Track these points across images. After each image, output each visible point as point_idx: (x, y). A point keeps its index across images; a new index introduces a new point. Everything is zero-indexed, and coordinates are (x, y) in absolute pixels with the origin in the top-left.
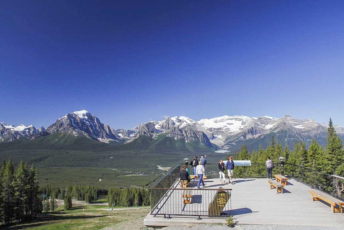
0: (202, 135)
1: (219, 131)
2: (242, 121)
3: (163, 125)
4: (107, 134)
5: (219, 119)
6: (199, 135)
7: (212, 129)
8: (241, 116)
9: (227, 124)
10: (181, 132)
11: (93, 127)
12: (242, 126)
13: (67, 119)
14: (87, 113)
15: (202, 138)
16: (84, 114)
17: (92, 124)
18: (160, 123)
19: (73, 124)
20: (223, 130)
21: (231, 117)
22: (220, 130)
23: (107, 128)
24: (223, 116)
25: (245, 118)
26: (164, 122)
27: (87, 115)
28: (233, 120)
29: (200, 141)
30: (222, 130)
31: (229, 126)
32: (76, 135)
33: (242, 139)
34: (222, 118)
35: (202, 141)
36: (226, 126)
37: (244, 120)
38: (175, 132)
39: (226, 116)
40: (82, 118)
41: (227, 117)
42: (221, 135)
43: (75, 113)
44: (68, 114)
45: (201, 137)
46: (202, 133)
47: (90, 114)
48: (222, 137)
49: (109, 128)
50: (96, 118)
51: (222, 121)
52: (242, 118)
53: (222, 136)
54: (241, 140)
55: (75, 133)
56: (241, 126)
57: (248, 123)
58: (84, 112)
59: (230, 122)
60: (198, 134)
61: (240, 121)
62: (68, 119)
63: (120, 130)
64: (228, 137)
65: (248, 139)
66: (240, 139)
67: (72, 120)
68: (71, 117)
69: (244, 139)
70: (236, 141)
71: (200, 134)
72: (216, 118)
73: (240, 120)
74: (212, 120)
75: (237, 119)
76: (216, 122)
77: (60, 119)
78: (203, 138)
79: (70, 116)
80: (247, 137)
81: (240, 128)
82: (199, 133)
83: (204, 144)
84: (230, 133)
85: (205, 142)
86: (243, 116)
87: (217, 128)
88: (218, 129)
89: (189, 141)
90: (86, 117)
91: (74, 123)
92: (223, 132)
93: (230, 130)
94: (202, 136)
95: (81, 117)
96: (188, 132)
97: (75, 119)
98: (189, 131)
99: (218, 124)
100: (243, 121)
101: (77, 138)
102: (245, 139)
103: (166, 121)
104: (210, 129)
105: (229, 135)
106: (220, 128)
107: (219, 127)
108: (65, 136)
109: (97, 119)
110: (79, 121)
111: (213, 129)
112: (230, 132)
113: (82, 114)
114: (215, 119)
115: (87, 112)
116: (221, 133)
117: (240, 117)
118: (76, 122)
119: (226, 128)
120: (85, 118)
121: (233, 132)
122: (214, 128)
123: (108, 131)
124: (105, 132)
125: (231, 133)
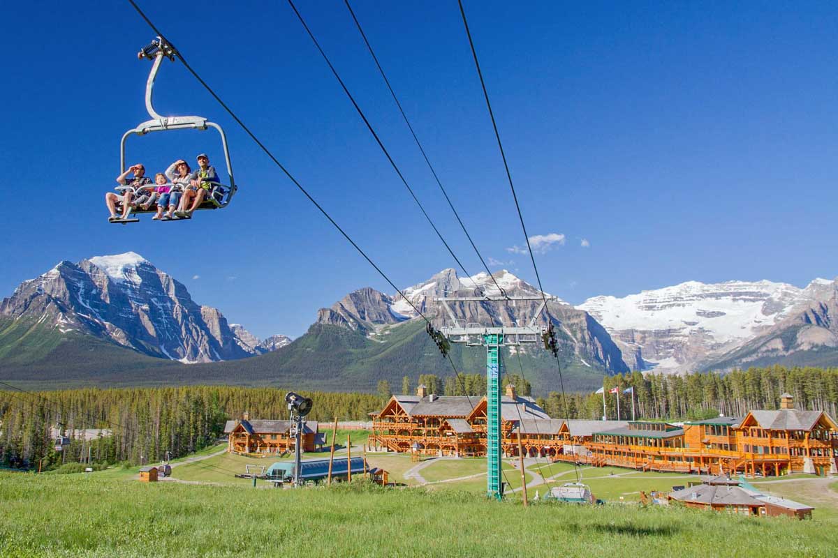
0: (585, 325)
1: (665, 343)
2: (762, 303)
3: (424, 303)
4: (212, 341)
5: (661, 294)
6: (570, 326)
7: (635, 334)
8: (757, 283)
9: (698, 314)
10: (488, 311)
11: (160, 315)
12: (764, 317)
13: (55, 280)
14: (143, 265)
15: (583, 338)
16: (129, 265)
17: (159, 305)
18: (415, 293)
19: (80, 300)
20: (680, 338)
21: (712, 288)
22: (669, 339)
23: (216, 322)
24: (680, 285)
25: (775, 289)
26: (431, 289)
27: (143, 270)
28: (723, 298)
29: (577, 352)
30: (676, 338)
31: (704, 322)
32: (64, 329)
33: (774, 350)
34: (674, 290)
35: (584, 352)
36: (694, 324)
37: (776, 297)
38: (463, 312)
39: (692, 283)
40: (119, 279)
41: (695, 286)
42: (672, 359)
43: (96, 260)
44: (66, 263)
45: (579, 335)
46: (583, 318)
47: (153, 268)
48: (677, 365)
49: (223, 322)
50: (174, 281)
51: (677, 301)
52: (764, 291)
53: (678, 360)
54: (772, 355)
55: (64, 321)
56: (761, 317)
57: (793, 303)
58: (132, 258)
59: (709, 305)
60: (565, 322)
61: (753, 301)
62: (62, 280)
63: (278, 339)
64: (702, 362)
65: (805, 347)
66: (764, 349)
67: (81, 285)
68: (74, 275)
69: (786, 349)
70: (744, 360)
71: (576, 321)
72: (650, 292)
73: (756, 297)
74: (632, 301)
75: (740, 294)
76: (650, 308)
77: (30, 281)
78: (587, 337)
79: (72, 274)
80: (799, 341)
81: (756, 325)
82: (569, 318)
83: (596, 363)
84: (712, 349)
85: (597, 357)
86: (766, 282)
87: (653, 330)
88: (660, 334)
89: (523, 351)
90: (137, 279)
91: (87, 295)
92: (679, 347)
93: (712, 337)
94: (582, 330)
95: (118, 275)
96: (521, 313)
97: (90, 285)
98: (525, 308)
99: (658, 314)
100: (770, 300)
101: (66, 339)
102: (791, 351)
103: (438, 285)
104: (629, 335)
105: (707, 353)
106: (669, 331)
107: (664, 327)
108: (20, 331)
109: (181, 289)
110: (105, 291)
111: (637, 336)
112: (713, 342)
113: (120, 268)
114: (643, 296)
115: (142, 259)
116: (672, 350)
117: (753, 287)
118: (94, 292)
119: (695, 328)
120: (130, 282)
121: (727, 343)
122: (644, 332)
123: (217, 333)
124: (206, 337)
125: (719, 345)
